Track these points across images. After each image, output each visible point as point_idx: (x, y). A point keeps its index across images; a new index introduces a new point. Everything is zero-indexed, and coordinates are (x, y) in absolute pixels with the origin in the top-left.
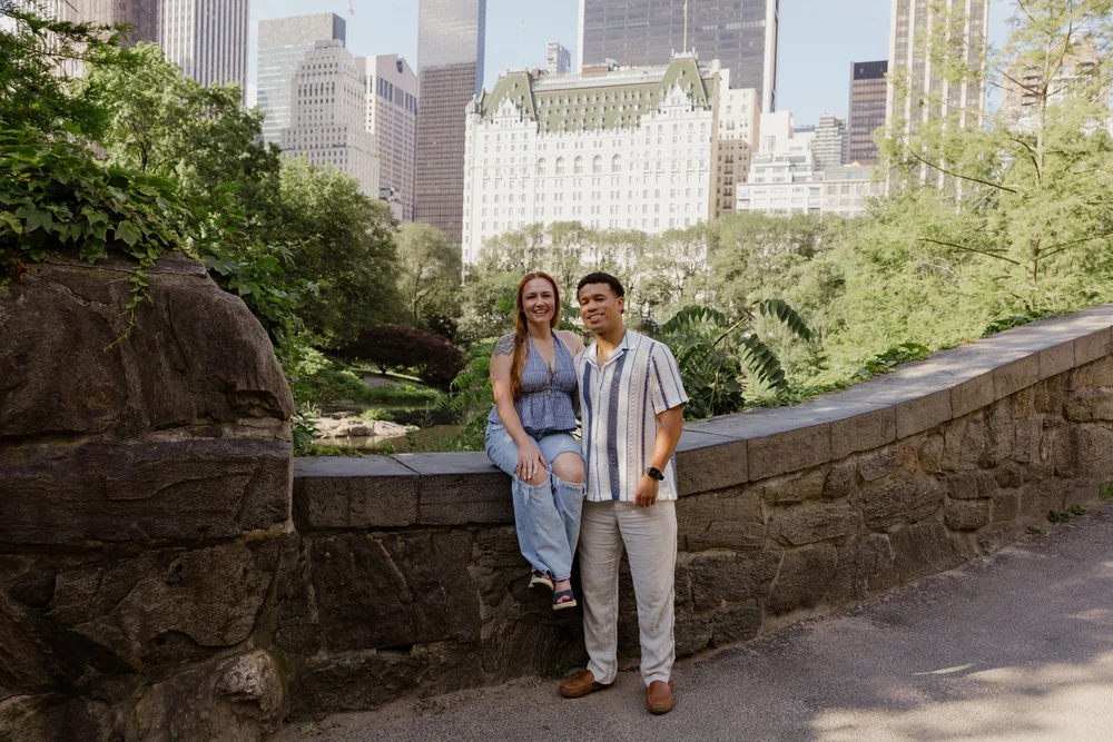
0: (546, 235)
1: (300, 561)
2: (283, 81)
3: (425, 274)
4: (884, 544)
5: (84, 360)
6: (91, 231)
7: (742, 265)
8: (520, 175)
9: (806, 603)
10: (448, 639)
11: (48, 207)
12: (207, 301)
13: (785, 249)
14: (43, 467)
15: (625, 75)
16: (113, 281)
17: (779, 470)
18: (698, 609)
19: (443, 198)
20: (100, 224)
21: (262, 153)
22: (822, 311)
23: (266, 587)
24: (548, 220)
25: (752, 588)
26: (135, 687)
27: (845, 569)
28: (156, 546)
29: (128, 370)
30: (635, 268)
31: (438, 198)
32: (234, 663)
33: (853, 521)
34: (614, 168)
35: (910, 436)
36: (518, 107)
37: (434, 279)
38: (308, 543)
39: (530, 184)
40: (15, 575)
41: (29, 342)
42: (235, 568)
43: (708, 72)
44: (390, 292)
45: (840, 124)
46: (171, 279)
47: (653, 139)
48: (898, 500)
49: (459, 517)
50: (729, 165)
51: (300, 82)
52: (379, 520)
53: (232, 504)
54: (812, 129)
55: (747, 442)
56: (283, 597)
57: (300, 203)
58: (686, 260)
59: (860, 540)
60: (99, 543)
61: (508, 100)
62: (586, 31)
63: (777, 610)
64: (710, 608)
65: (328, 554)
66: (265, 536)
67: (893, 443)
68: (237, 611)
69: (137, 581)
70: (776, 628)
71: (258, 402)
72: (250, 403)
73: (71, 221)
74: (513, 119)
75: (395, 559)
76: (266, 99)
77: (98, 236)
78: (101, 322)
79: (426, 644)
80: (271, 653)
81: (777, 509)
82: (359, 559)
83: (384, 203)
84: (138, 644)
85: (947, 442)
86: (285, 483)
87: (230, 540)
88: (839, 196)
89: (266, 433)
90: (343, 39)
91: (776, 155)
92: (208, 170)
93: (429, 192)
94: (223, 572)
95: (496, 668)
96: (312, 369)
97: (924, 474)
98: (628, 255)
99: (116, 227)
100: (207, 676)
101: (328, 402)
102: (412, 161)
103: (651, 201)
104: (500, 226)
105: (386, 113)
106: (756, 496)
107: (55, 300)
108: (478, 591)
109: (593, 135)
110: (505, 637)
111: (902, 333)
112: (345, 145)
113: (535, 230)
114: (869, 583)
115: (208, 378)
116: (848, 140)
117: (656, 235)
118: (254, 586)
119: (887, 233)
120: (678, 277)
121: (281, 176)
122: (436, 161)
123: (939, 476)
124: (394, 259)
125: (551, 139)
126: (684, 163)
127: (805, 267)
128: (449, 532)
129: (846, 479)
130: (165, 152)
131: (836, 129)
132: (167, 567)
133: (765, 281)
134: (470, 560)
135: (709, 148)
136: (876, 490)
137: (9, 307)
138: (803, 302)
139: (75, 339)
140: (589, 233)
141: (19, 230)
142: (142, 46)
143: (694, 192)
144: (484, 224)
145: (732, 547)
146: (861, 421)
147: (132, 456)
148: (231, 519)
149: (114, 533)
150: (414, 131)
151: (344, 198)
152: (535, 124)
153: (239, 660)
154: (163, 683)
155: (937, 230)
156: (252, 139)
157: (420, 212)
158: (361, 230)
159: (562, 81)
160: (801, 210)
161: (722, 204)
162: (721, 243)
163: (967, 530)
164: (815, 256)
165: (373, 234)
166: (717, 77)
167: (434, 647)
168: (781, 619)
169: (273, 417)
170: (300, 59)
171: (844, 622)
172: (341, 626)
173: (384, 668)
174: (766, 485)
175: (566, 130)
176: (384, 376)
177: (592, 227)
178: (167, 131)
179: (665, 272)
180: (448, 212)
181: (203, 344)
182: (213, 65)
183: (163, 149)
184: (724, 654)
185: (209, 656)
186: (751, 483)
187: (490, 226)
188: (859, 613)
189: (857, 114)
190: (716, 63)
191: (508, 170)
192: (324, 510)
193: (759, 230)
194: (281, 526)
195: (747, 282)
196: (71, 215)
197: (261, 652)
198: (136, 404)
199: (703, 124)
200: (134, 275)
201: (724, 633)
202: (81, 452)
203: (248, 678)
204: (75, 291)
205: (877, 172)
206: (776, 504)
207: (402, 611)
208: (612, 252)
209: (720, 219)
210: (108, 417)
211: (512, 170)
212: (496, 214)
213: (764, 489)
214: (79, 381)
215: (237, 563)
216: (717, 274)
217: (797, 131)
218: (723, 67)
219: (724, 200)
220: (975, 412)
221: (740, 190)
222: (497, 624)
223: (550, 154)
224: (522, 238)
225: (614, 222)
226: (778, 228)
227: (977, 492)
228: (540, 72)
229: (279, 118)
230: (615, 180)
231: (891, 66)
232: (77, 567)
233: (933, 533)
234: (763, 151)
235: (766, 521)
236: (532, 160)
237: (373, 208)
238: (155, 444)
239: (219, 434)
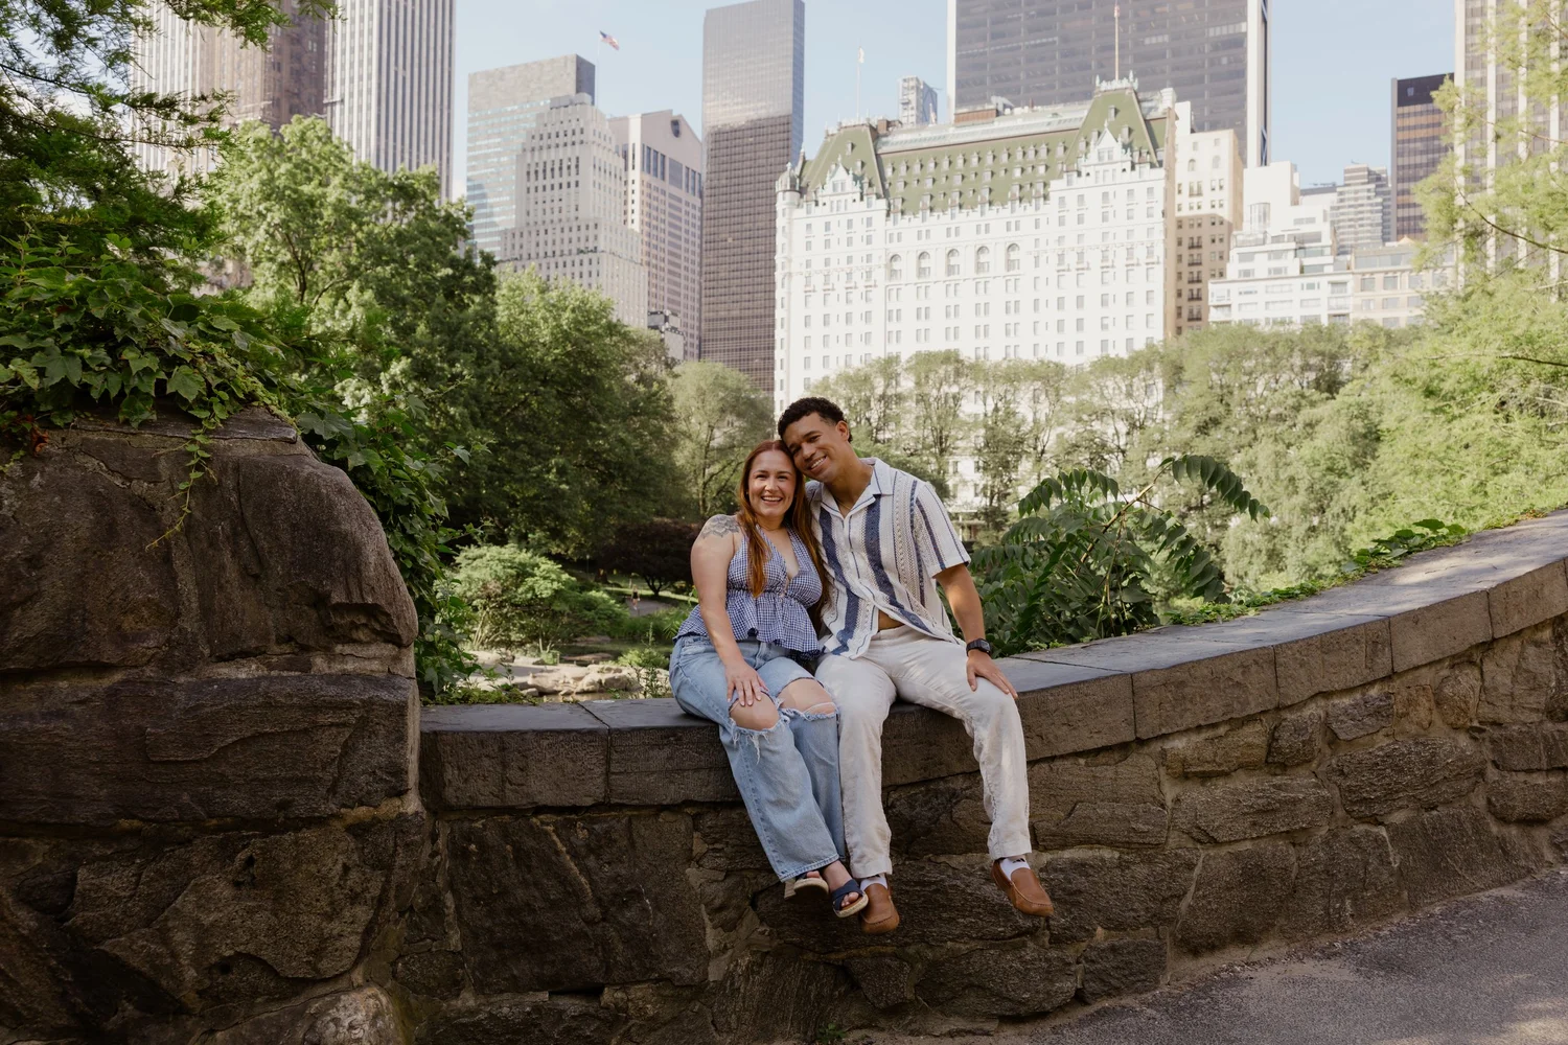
0: (903, 374)
1: (434, 854)
2: (504, 159)
3: (719, 439)
4: (1379, 842)
5: (120, 563)
6: (135, 382)
7: (1222, 409)
8: (861, 284)
9: (1244, 936)
10: (657, 981)
11: (78, 351)
12: (293, 476)
13: (1294, 381)
14: (61, 714)
15: (1023, 120)
16: (163, 451)
17: (1189, 720)
18: (1056, 941)
19: (744, 323)
20: (147, 371)
21: (468, 266)
22: (1357, 479)
23: (378, 892)
24: (907, 350)
25: (1147, 910)
26: (191, 1034)
27: (1309, 882)
28: (218, 829)
29: (181, 576)
30: (1048, 420)
31: (738, 323)
32: (333, 1004)
33: (1322, 805)
34: (1010, 265)
35: (1417, 668)
36: (856, 178)
37: (732, 447)
38: (444, 831)
39: (878, 294)
40: (22, 868)
41: (45, 539)
42: (329, 862)
43: (1156, 108)
44: (662, 470)
45: (1379, 179)
46: (246, 447)
47: (1071, 218)
48: (1400, 771)
49: (671, 793)
50: (1195, 251)
51: (529, 161)
52: (547, 797)
53: (324, 768)
54: (1332, 189)
55: (1131, 677)
56: (405, 910)
57: (526, 339)
58: (1127, 404)
59: (1335, 836)
60: (136, 823)
61: (841, 169)
62: (959, 58)
63: (1196, 946)
64: (1074, 939)
65: (473, 847)
66: (374, 818)
67: (1388, 678)
68: (335, 927)
69: (190, 879)
70: (1192, 975)
71: (364, 621)
72: (352, 622)
73: (108, 369)
74: (849, 198)
75: (575, 856)
76: (480, 187)
77: (143, 389)
78: (147, 510)
79: (624, 985)
80: (389, 993)
81: (1189, 784)
82: (521, 856)
83: (655, 335)
84: (192, 973)
85: (1487, 678)
86: (402, 738)
87: (319, 822)
88: (1379, 293)
89: (375, 665)
90: (592, 93)
91: (1273, 231)
92: (393, 296)
93: (722, 314)
94: (313, 868)
95: (734, 1025)
96: (545, 589)
97: (1446, 728)
98: (1035, 399)
99: (169, 375)
100: (293, 1023)
101: (570, 641)
102: (697, 269)
103: (1070, 314)
104: (832, 361)
105: (657, 199)
106: (1151, 763)
107: (83, 479)
108: (703, 907)
109: (975, 215)
110: (747, 980)
111: (1478, 512)
112: (595, 250)
113: (888, 367)
114: (1354, 905)
115: (291, 586)
116: (1393, 204)
117: (1079, 367)
118: (359, 890)
119: (1446, 348)
120: (1117, 433)
121: (499, 301)
122: (734, 267)
123: (1474, 733)
124: (670, 419)
125: (909, 225)
126: (1123, 253)
127: (1325, 410)
128: (657, 815)
129: (1306, 737)
130: (332, 272)
131: (1372, 186)
132: (232, 858)
133: (1259, 434)
134: (691, 859)
135: (1161, 227)
136: (1360, 754)
137: (21, 491)
138: (1323, 467)
139: (108, 533)
140: (972, 367)
141: (35, 384)
142: (300, 122)
143: (1139, 297)
144: (807, 362)
145: (1112, 845)
146: (1329, 642)
147: (183, 698)
148: (323, 791)
149: (157, 809)
150: (698, 223)
151: (593, 328)
152: (883, 203)
153: (339, 1000)
154: (231, 1031)
155: (1531, 341)
156: (456, 247)
157: (709, 346)
158: (618, 375)
159: (924, 134)
160: (1317, 318)
161: (1185, 314)
162: (1186, 376)
163: (1530, 822)
164: (1341, 390)
165: (638, 382)
166: (1173, 116)
167: (638, 992)
168: (1202, 961)
169: (387, 641)
170: (528, 126)
171: (1309, 967)
172: (494, 955)
173: (560, 1020)
174: (1168, 745)
175: (931, 209)
176: (656, 598)
177: (977, 358)
178: (335, 242)
179: (1097, 426)
180: (753, 343)
181: (285, 537)
182: (403, 143)
183: (329, 268)
184: (1102, 1014)
185: (297, 994)
186: (1141, 742)
187: (816, 362)
188: (1335, 954)
189: (1406, 161)
190: (1167, 95)
191: (843, 276)
192: (466, 781)
193: (1247, 354)
194: (397, 802)
195: (1230, 437)
196: (108, 360)
197: (374, 990)
198: (189, 625)
199: (1150, 190)
200: (194, 442)
201: (1102, 981)
202: (113, 693)
203: (351, 1027)
204: (112, 466)
205: (1424, 252)
206: (1186, 776)
207: (586, 935)
208: (1009, 397)
209: (1182, 338)
210: (152, 643)
211: (849, 275)
212: (825, 343)
213: (1164, 752)
214: (112, 593)
215: (334, 856)
216: (1180, 425)
217: (1305, 192)
218: (1180, 99)
219: (1188, 308)
220: (1537, 627)
221: (1215, 291)
222: (732, 959)
223: (908, 248)
224: (867, 379)
225: (1011, 351)
226: (1280, 350)
227: (1544, 760)
228: (889, 124)
229: (499, 215)
230: (1011, 284)
231: (1459, 81)
232: (107, 858)
233: (1468, 825)
234: (1250, 227)
235: (1169, 804)
236: (879, 259)
237: (634, 342)
238: (215, 681)
239: (306, 668)
